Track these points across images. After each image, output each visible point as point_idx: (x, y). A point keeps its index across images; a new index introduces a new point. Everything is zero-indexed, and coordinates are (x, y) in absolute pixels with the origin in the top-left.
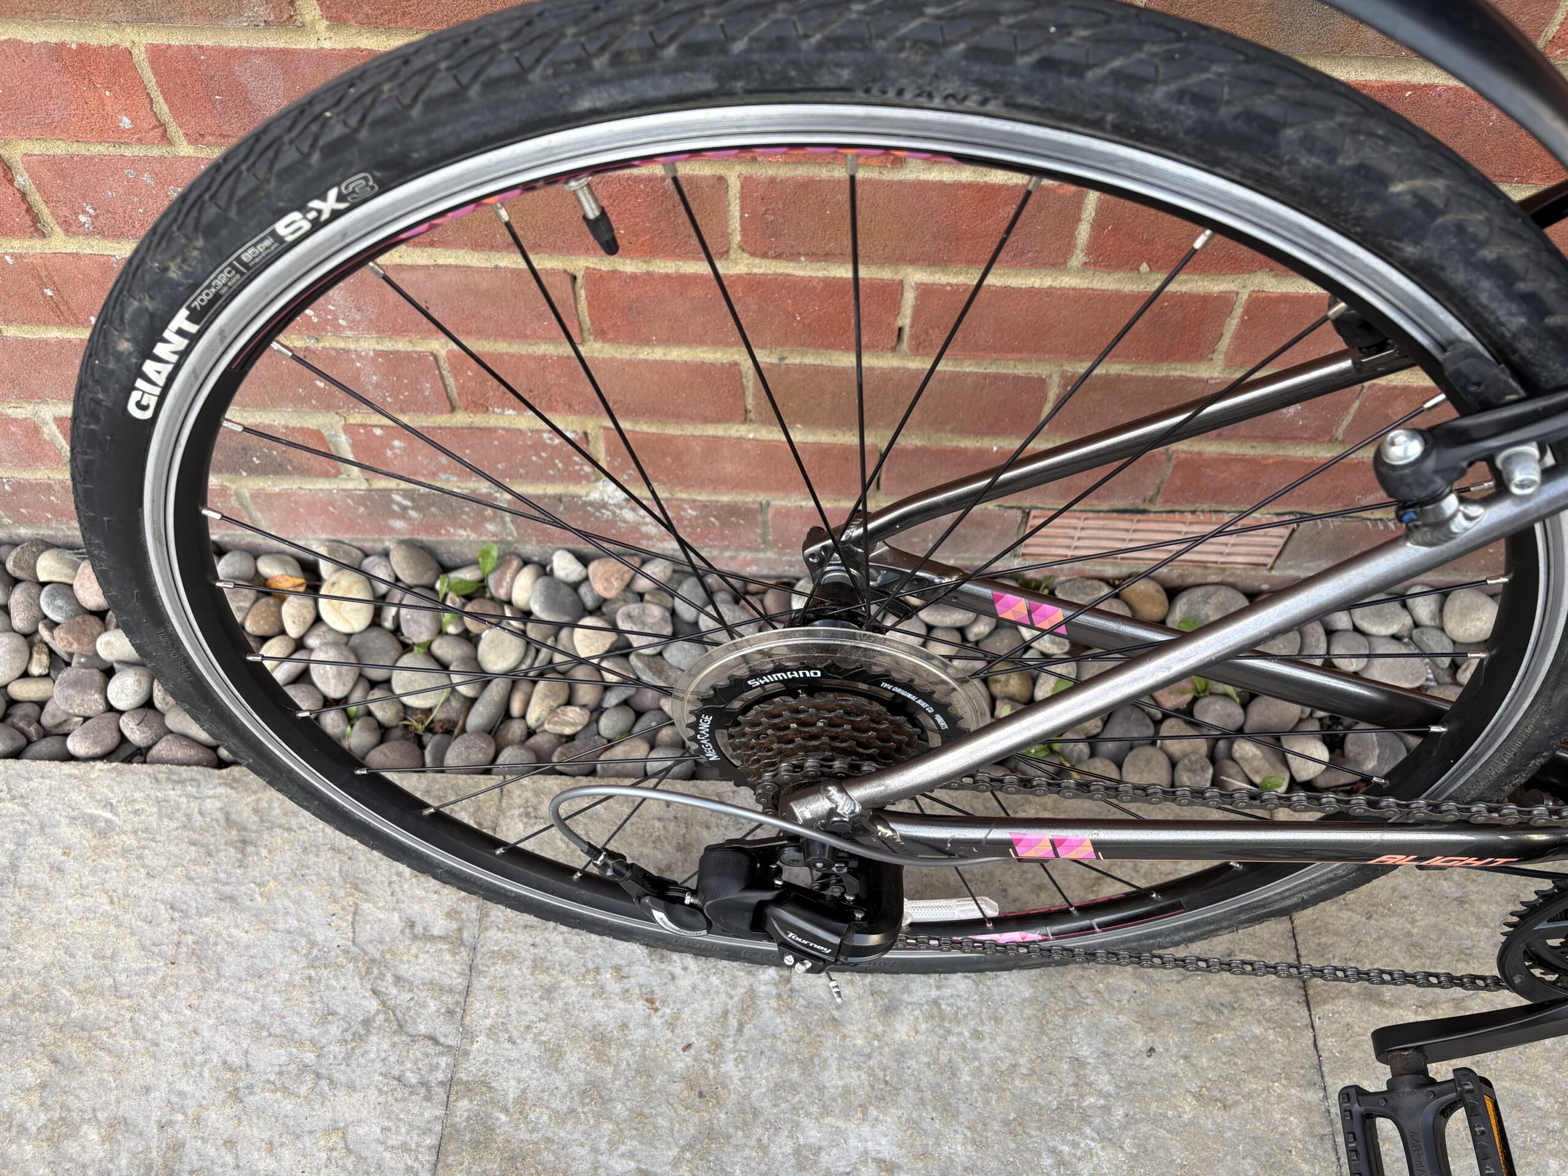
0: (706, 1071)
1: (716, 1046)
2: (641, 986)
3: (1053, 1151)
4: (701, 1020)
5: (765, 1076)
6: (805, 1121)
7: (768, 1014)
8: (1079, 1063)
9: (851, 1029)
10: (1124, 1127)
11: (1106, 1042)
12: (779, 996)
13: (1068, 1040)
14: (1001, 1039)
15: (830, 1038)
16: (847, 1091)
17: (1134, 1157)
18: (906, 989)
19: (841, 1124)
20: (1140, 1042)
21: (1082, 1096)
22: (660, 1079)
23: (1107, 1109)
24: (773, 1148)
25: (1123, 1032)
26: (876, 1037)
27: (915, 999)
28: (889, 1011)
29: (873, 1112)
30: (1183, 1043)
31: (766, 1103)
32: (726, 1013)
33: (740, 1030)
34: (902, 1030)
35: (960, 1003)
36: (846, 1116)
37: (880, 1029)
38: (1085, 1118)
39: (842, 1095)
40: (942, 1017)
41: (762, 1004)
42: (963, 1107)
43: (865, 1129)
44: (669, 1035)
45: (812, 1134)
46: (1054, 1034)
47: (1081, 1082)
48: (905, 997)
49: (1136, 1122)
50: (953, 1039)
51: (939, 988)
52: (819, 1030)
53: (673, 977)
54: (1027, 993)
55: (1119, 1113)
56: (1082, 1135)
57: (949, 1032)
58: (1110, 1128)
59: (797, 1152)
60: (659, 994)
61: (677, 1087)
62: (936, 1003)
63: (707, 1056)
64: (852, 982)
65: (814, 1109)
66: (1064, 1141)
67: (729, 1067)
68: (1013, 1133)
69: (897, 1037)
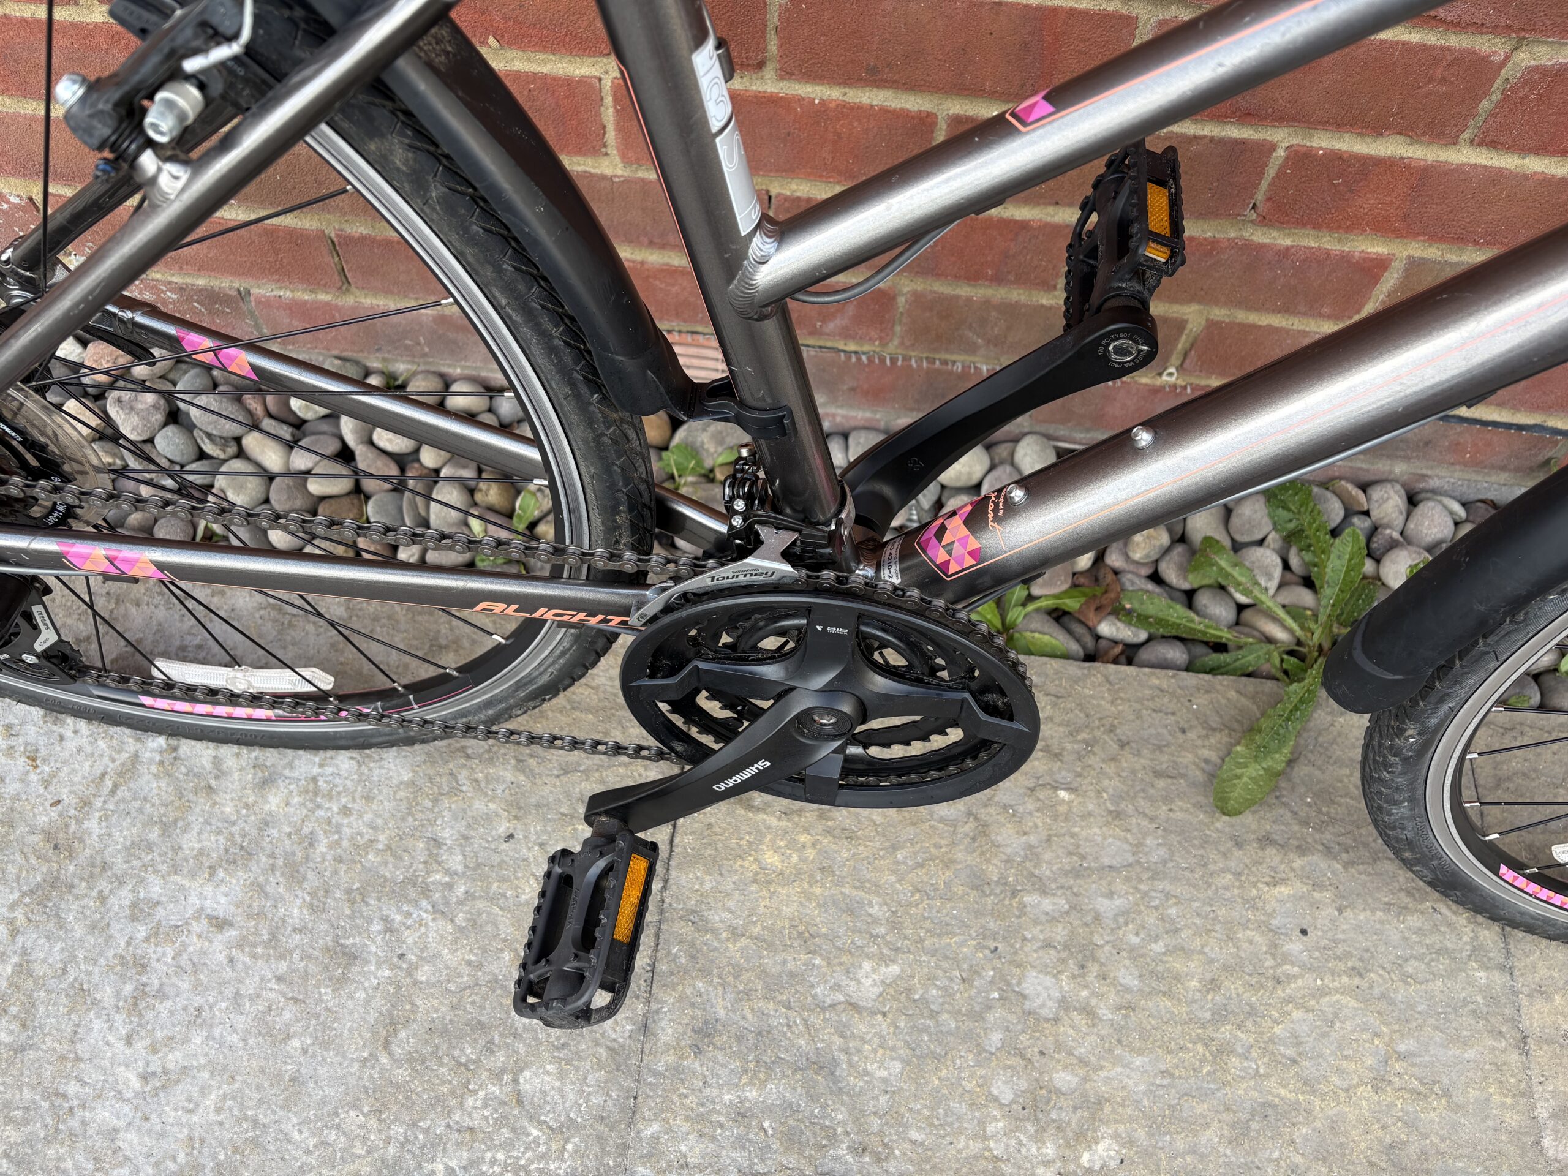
0: (67, 826)
1: (85, 803)
2: (27, 744)
3: (385, 919)
4: (76, 780)
5: (124, 833)
6: (151, 877)
7: (146, 778)
8: (437, 843)
9: (223, 798)
10: (460, 903)
11: (469, 826)
12: (161, 763)
13: (432, 822)
14: (368, 817)
15: (202, 804)
16: (201, 853)
17: (461, 930)
18: (290, 765)
19: (186, 883)
20: (503, 828)
21: (428, 873)
22: (21, 829)
23: (450, 886)
24: (112, 900)
25: (488, 818)
26: (247, 806)
27: (296, 774)
28: (266, 783)
29: (221, 874)
30: (544, 832)
31: (119, 859)
32: (103, 775)
33: (113, 792)
34: (274, 802)
35: (337, 781)
36: (193, 875)
37: (251, 799)
38: (426, 892)
39: (195, 857)
40: (316, 793)
41: (142, 769)
42: (310, 875)
43: (209, 889)
44: (41, 790)
45: (155, 889)
46: (420, 816)
47: (433, 859)
48: (287, 772)
49: (474, 898)
50: (320, 813)
51: (321, 766)
52: (191, 797)
53: (62, 738)
54: (407, 776)
55: (460, 890)
56: (417, 906)
57: (319, 807)
58: (447, 903)
59: (134, 905)
60: (43, 752)
61: (36, 838)
62: (314, 780)
63: (72, 812)
64: (238, 755)
65: (164, 868)
66: (399, 910)
67: (93, 825)
68: (353, 902)
69: (267, 807)
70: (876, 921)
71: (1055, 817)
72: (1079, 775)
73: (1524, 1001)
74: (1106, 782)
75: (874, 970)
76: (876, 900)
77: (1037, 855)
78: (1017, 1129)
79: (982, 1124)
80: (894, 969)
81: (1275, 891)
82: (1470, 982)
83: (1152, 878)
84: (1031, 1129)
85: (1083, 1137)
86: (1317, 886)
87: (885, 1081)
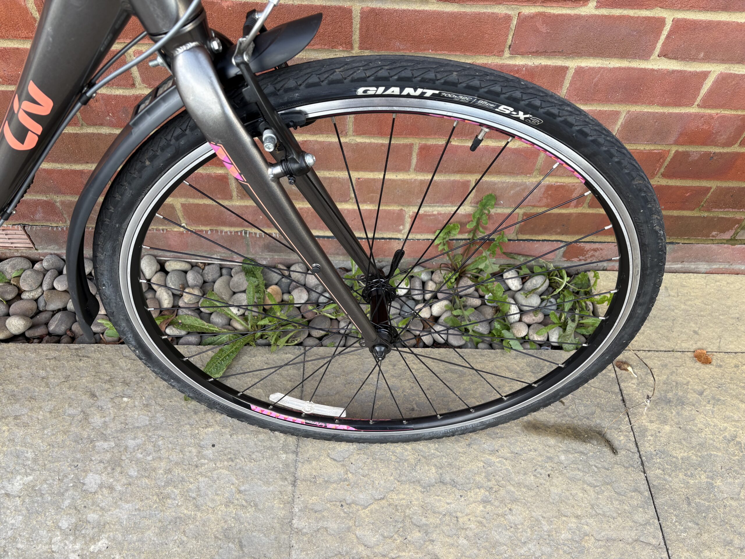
70: (27, 459)
71: (119, 409)
72: (135, 391)
73: (300, 465)
74: (146, 393)
75: (21, 479)
76: (30, 450)
77: (107, 426)
78: (66, 539)
79: (51, 539)
80: (31, 478)
81: (206, 430)
82: (279, 459)
83: (155, 430)
84: (72, 538)
85: (94, 539)
86: (225, 427)
87: (13, 524)
